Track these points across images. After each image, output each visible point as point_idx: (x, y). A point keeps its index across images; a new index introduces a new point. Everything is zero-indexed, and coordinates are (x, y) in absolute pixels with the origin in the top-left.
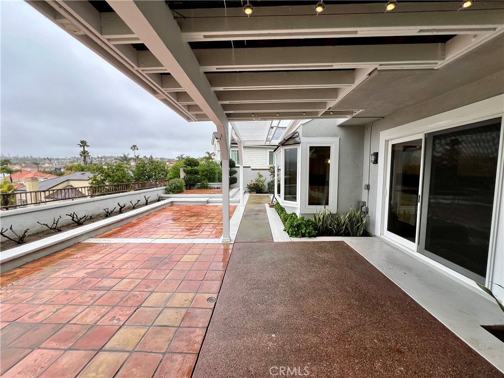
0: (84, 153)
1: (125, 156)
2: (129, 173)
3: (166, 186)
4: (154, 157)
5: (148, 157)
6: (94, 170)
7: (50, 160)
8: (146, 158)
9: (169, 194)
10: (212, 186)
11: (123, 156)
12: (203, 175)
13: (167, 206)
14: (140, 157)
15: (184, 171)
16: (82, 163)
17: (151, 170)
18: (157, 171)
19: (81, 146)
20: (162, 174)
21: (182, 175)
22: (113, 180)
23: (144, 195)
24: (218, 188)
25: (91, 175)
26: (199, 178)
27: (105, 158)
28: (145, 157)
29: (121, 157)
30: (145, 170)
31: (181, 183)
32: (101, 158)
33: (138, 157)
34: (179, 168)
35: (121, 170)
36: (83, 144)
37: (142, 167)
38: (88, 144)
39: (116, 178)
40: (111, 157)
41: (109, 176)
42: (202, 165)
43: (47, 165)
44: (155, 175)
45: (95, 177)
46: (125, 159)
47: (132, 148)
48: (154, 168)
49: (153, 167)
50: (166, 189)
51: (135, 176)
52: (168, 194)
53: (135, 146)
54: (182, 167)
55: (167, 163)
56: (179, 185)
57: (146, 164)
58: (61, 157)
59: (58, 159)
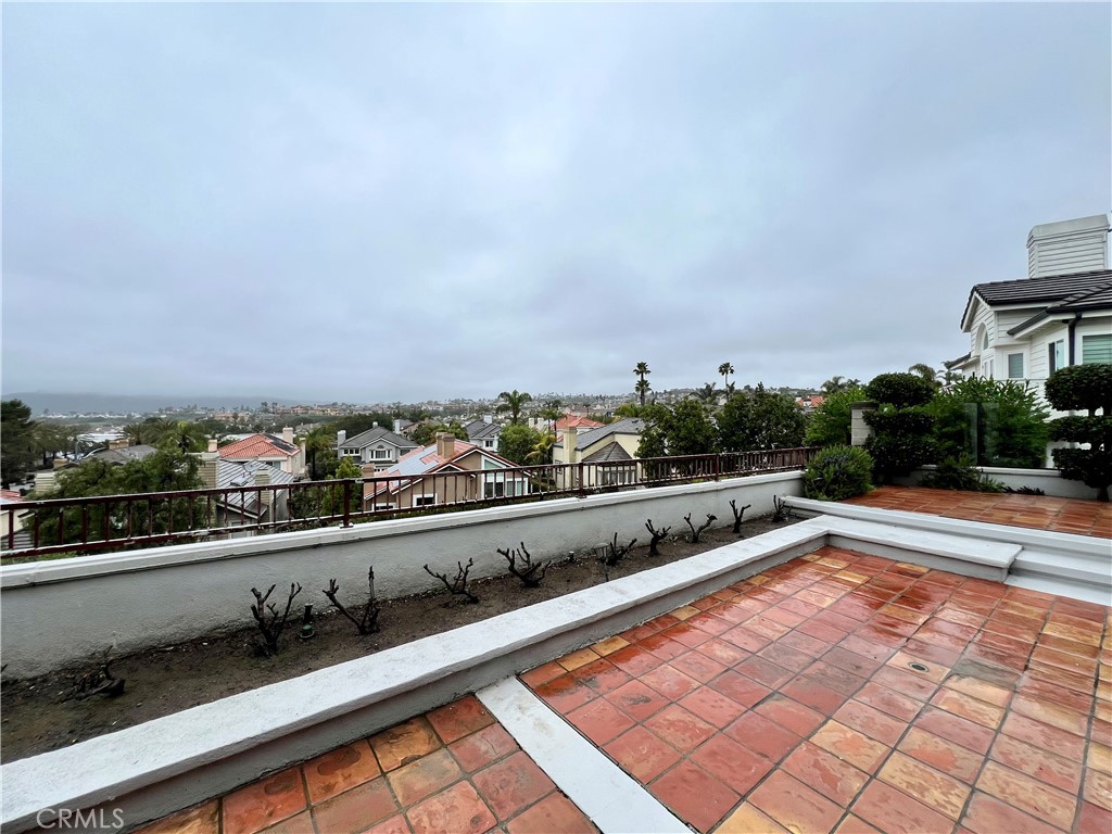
0: (643, 385)
1: (708, 386)
2: (710, 422)
3: (803, 468)
4: (766, 387)
5: (754, 386)
6: (647, 415)
7: (602, 398)
8: (750, 390)
9: (816, 498)
10: (997, 480)
11: (704, 387)
12: (947, 436)
13: (809, 549)
14: (736, 387)
15: (868, 419)
16: (638, 404)
17: (759, 416)
18: (772, 417)
19: (638, 373)
20: (787, 427)
21: (860, 431)
22: (677, 436)
23: (729, 496)
24: (1026, 492)
25: (642, 426)
26: (930, 445)
27: (676, 392)
28: (747, 387)
29: (702, 390)
30: (745, 416)
31: (860, 465)
32: (670, 393)
33: (732, 388)
34: (845, 409)
35: (694, 416)
36: (642, 368)
37: (738, 408)
38: (648, 368)
39: (683, 433)
40: (685, 391)
41: (671, 427)
42: (941, 400)
43: (599, 407)
44: (768, 428)
45: (649, 429)
46: (709, 393)
47: (721, 371)
48: (766, 412)
49: (764, 408)
50: (802, 480)
51: (721, 428)
52: (811, 498)
53: (727, 365)
54: (859, 406)
55: (798, 399)
56: (851, 469)
57: (748, 400)
58: (616, 395)
59: (612, 398)
